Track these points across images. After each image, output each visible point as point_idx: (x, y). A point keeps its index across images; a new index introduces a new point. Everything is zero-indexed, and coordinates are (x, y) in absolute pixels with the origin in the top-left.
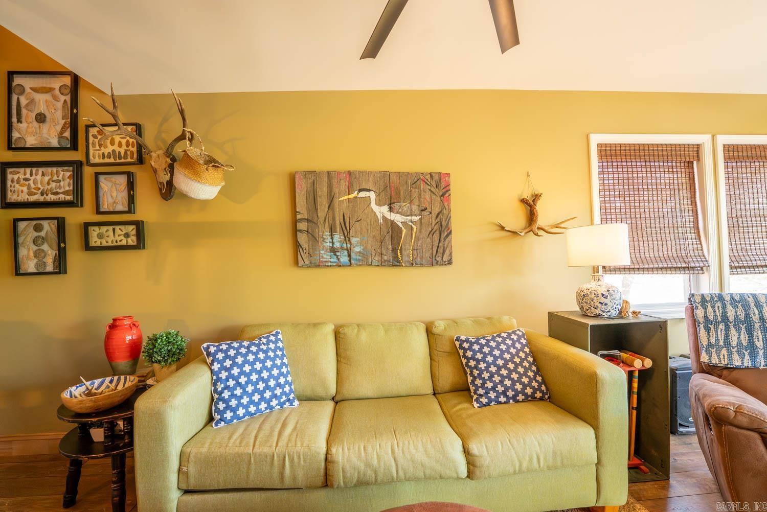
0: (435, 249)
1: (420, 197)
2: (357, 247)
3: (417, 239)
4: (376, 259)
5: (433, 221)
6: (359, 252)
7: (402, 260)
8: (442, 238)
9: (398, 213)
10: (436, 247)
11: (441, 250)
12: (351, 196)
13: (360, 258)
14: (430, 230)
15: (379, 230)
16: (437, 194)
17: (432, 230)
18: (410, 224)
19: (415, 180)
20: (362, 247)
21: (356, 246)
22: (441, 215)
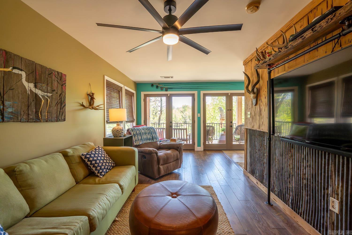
0: (58, 113)
1: (52, 84)
2: (9, 109)
3: (50, 107)
4: (24, 117)
5: (58, 97)
6: (12, 112)
7: (41, 118)
8: (62, 107)
9: (40, 89)
10: (59, 112)
11: (61, 113)
12: (6, 70)
13: (12, 116)
14: (56, 102)
15: (27, 98)
16: (60, 84)
17: (57, 102)
18: (46, 97)
19: (50, 73)
20: (14, 109)
21: (9, 107)
22: (61, 95)
